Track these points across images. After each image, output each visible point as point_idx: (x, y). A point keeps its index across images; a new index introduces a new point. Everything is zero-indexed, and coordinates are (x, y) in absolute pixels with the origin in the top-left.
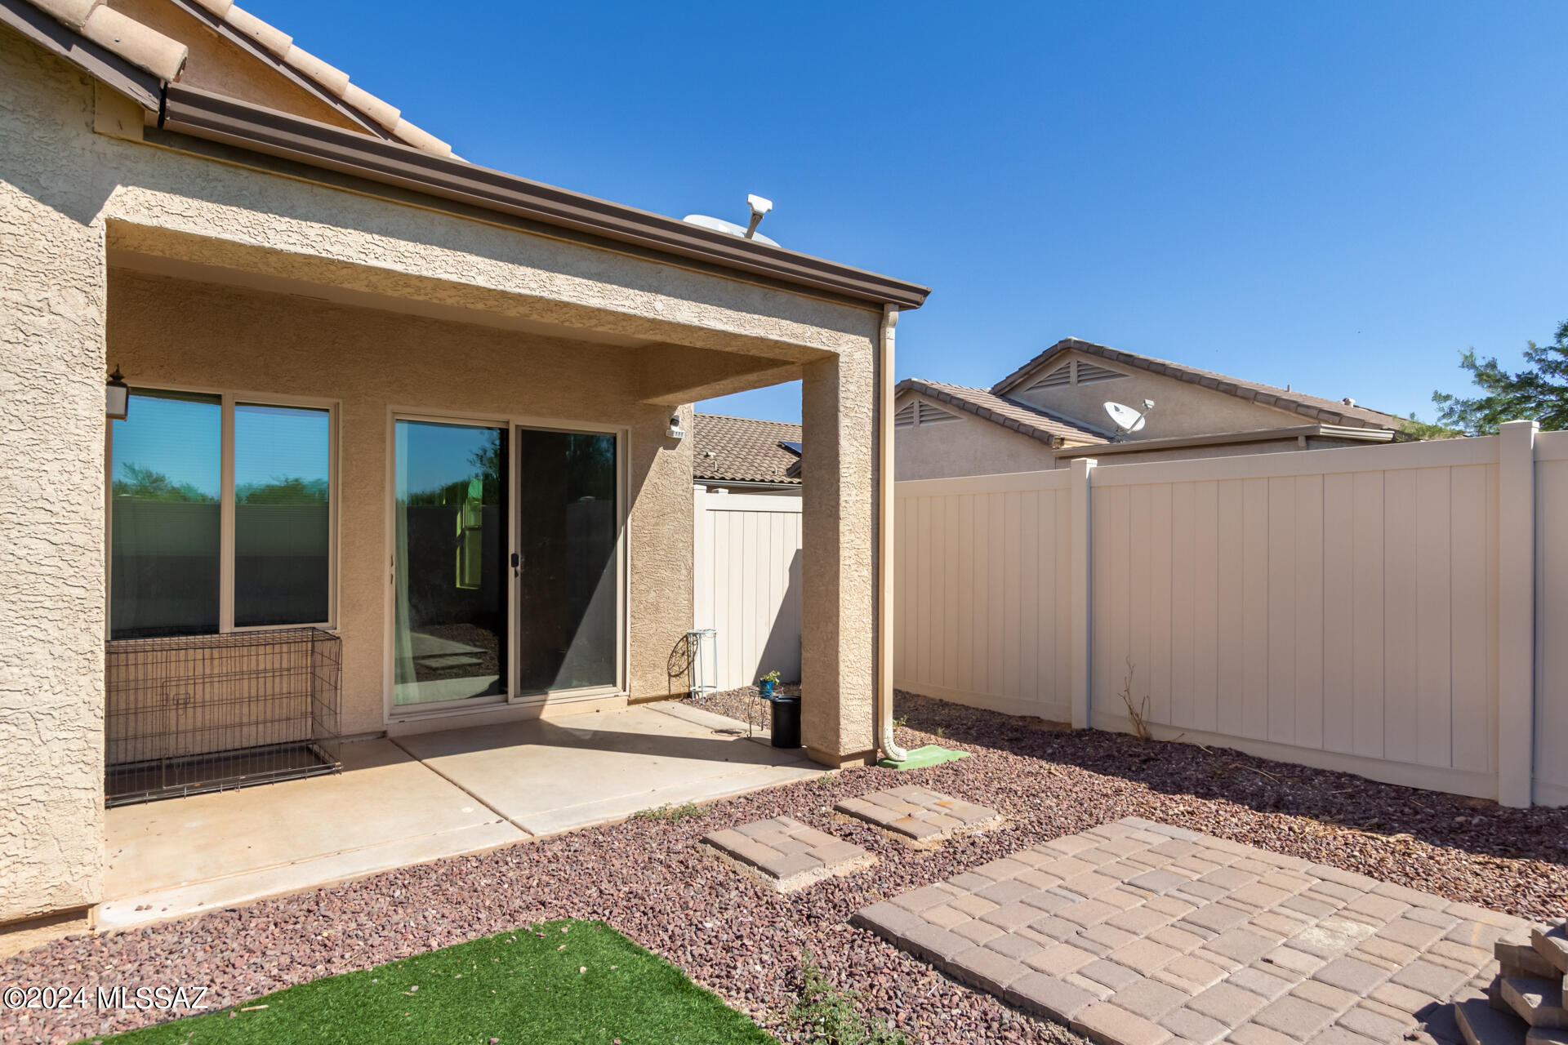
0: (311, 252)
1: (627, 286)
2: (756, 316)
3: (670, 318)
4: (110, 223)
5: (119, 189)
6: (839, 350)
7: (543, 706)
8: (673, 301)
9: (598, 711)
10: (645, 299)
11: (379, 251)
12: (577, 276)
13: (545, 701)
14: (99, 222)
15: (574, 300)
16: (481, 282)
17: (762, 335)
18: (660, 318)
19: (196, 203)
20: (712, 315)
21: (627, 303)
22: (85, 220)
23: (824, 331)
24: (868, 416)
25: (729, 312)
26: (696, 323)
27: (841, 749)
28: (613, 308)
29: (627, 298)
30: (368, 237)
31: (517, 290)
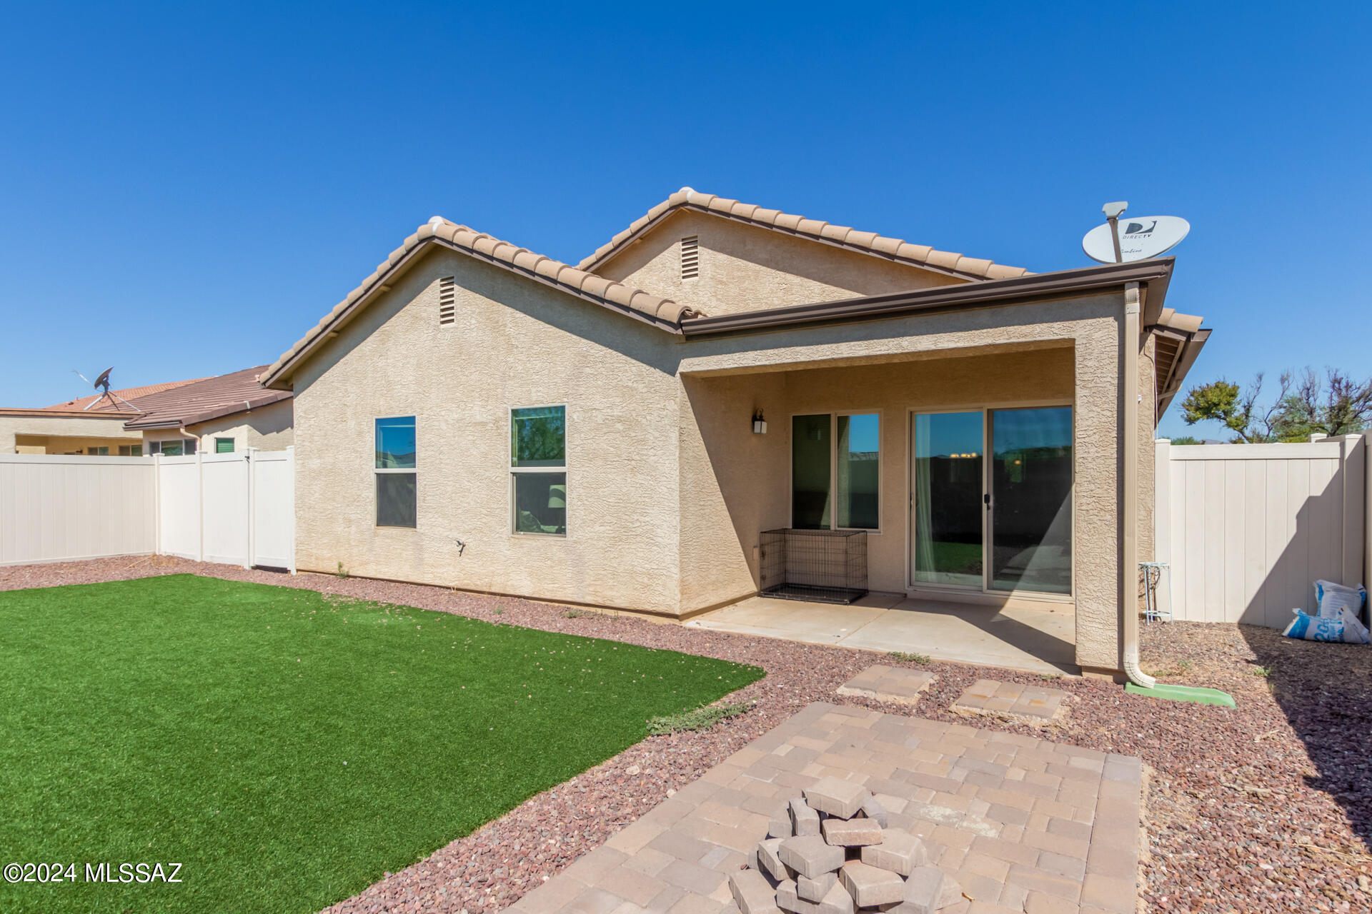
0: (736, 366)
1: (883, 338)
2: (985, 330)
3: (913, 349)
4: (682, 374)
5: (682, 361)
6: (1073, 336)
7: (1007, 599)
8: (915, 338)
9: (1052, 611)
10: (895, 343)
11: (760, 357)
12: (852, 341)
13: (1009, 595)
14: (678, 375)
15: (851, 355)
16: (802, 359)
17: (990, 342)
18: (906, 351)
19: (701, 358)
20: (946, 339)
21: (883, 348)
22: (673, 374)
23: (1055, 325)
24: (1112, 384)
25: (960, 334)
26: (933, 347)
27: (1078, 659)
28: (874, 353)
29: (883, 345)
30: (756, 352)
31: (820, 358)
